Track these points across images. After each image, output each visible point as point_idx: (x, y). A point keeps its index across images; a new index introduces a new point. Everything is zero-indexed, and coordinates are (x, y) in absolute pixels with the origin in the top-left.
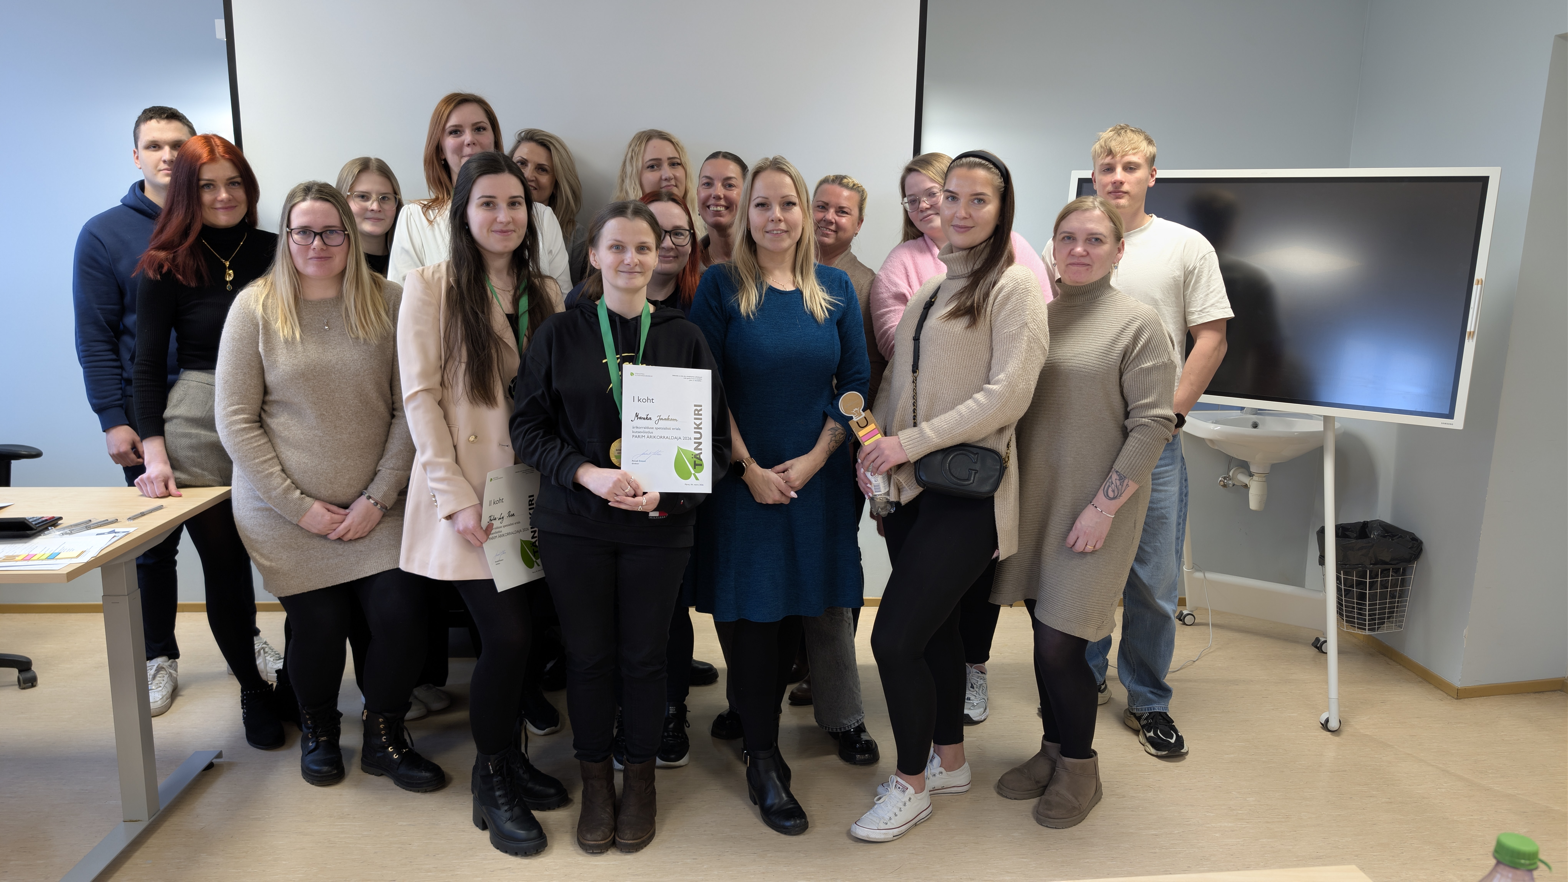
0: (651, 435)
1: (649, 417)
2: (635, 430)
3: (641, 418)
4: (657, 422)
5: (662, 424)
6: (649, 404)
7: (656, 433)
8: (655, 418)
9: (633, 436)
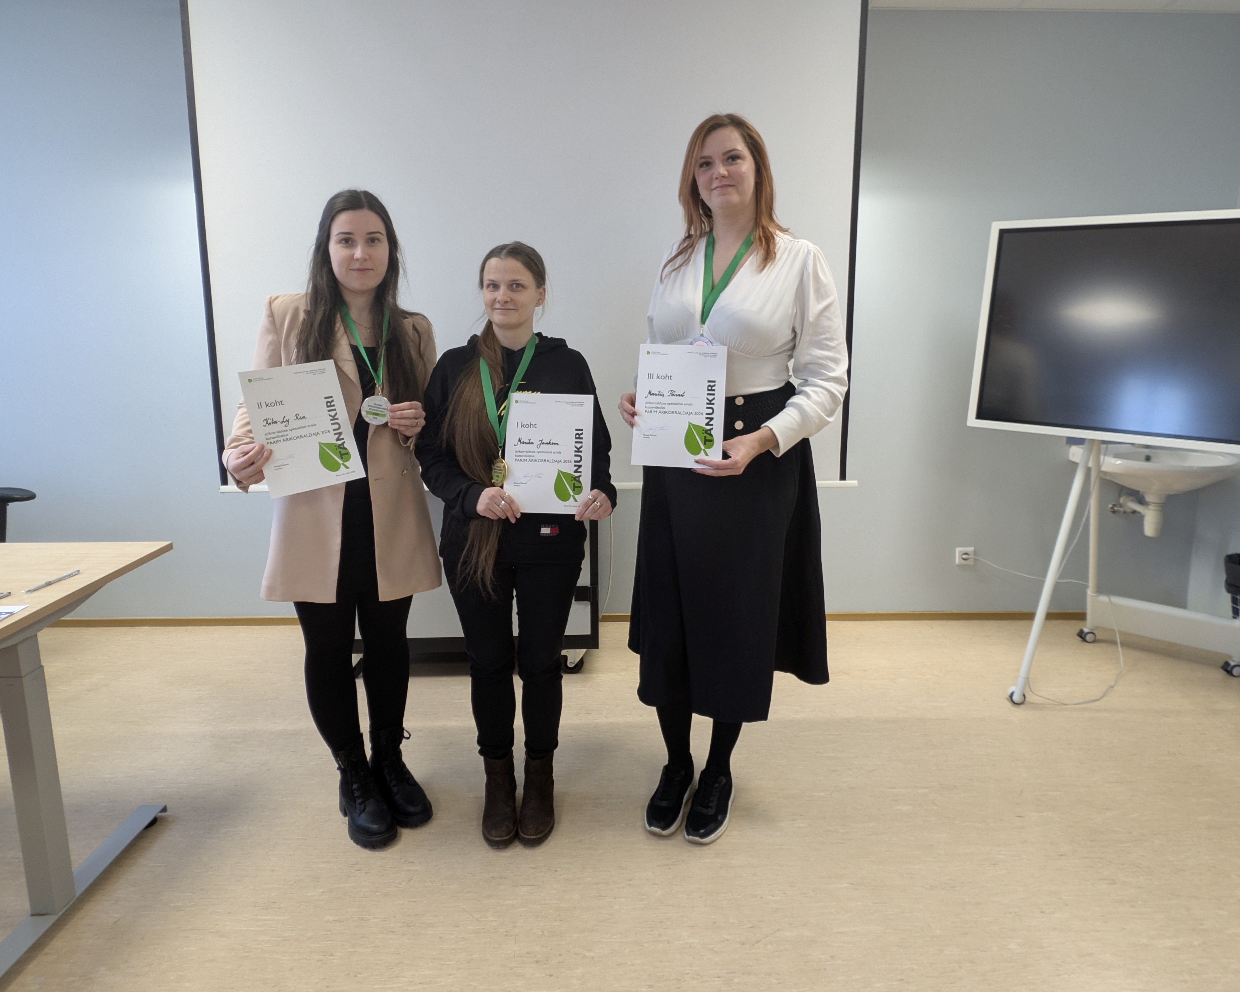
0: (533, 458)
1: (531, 441)
2: (518, 454)
3: (523, 443)
4: (538, 447)
5: (544, 448)
6: (531, 429)
7: (538, 456)
8: (537, 442)
9: (516, 460)
